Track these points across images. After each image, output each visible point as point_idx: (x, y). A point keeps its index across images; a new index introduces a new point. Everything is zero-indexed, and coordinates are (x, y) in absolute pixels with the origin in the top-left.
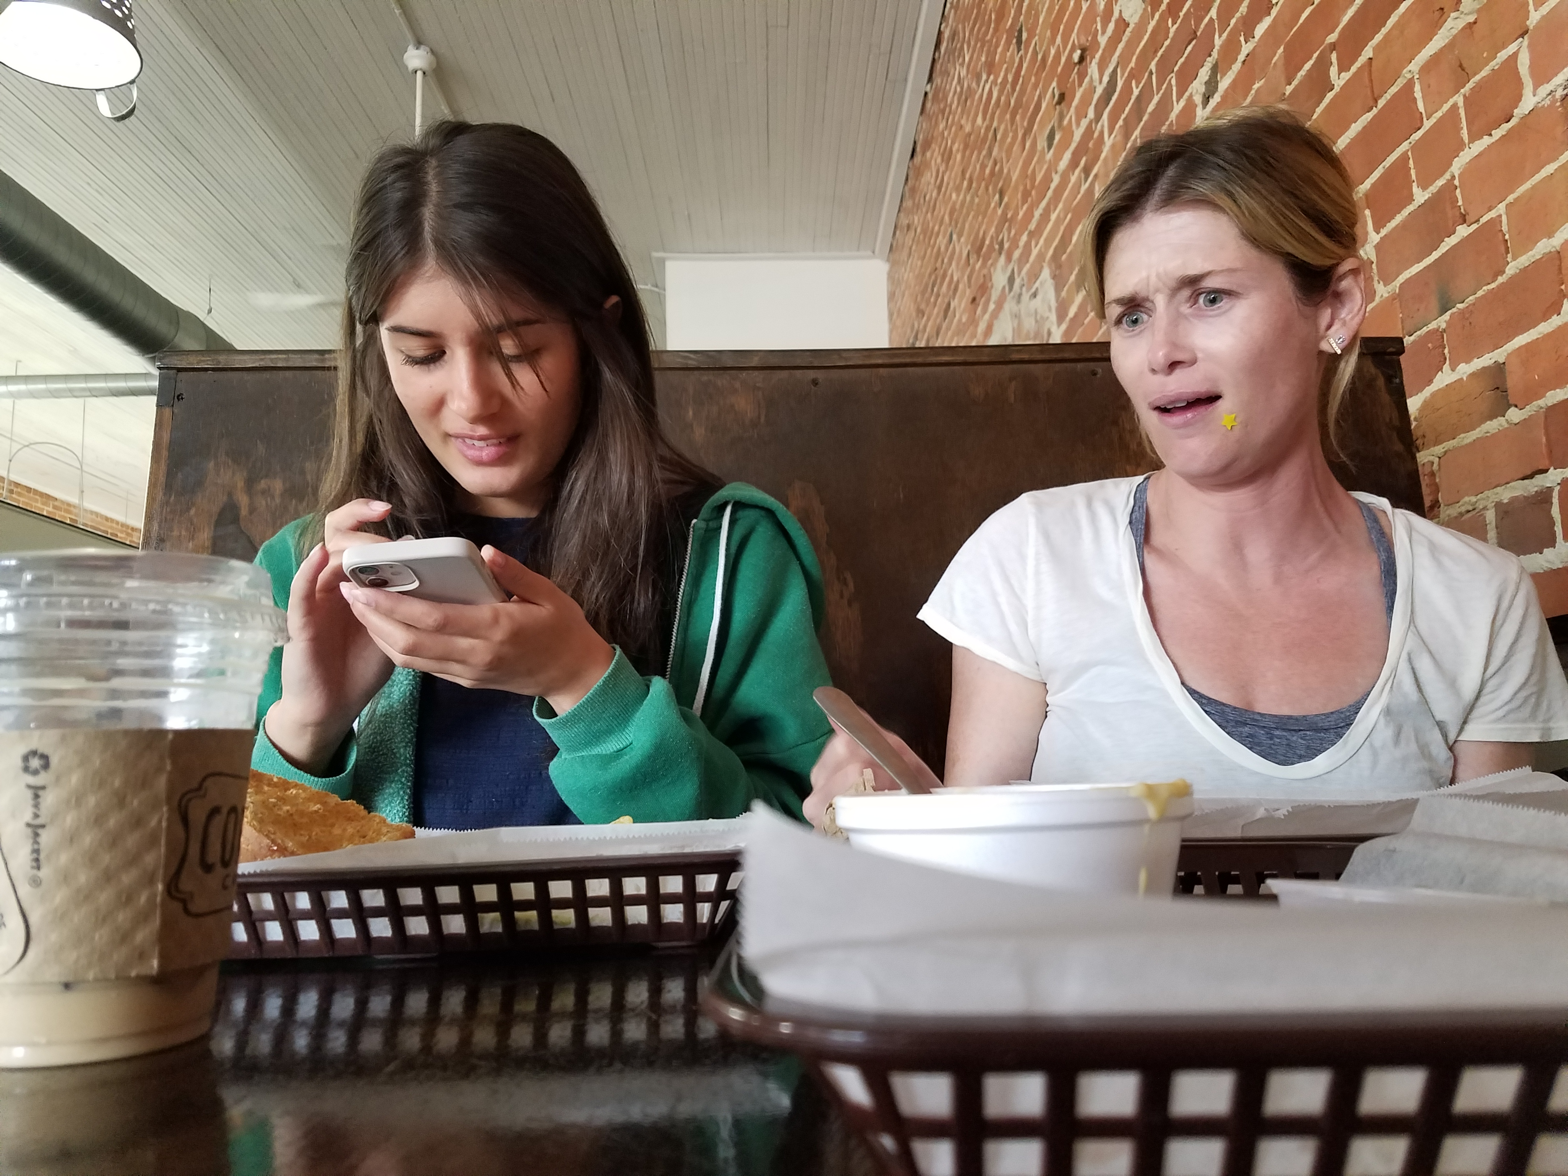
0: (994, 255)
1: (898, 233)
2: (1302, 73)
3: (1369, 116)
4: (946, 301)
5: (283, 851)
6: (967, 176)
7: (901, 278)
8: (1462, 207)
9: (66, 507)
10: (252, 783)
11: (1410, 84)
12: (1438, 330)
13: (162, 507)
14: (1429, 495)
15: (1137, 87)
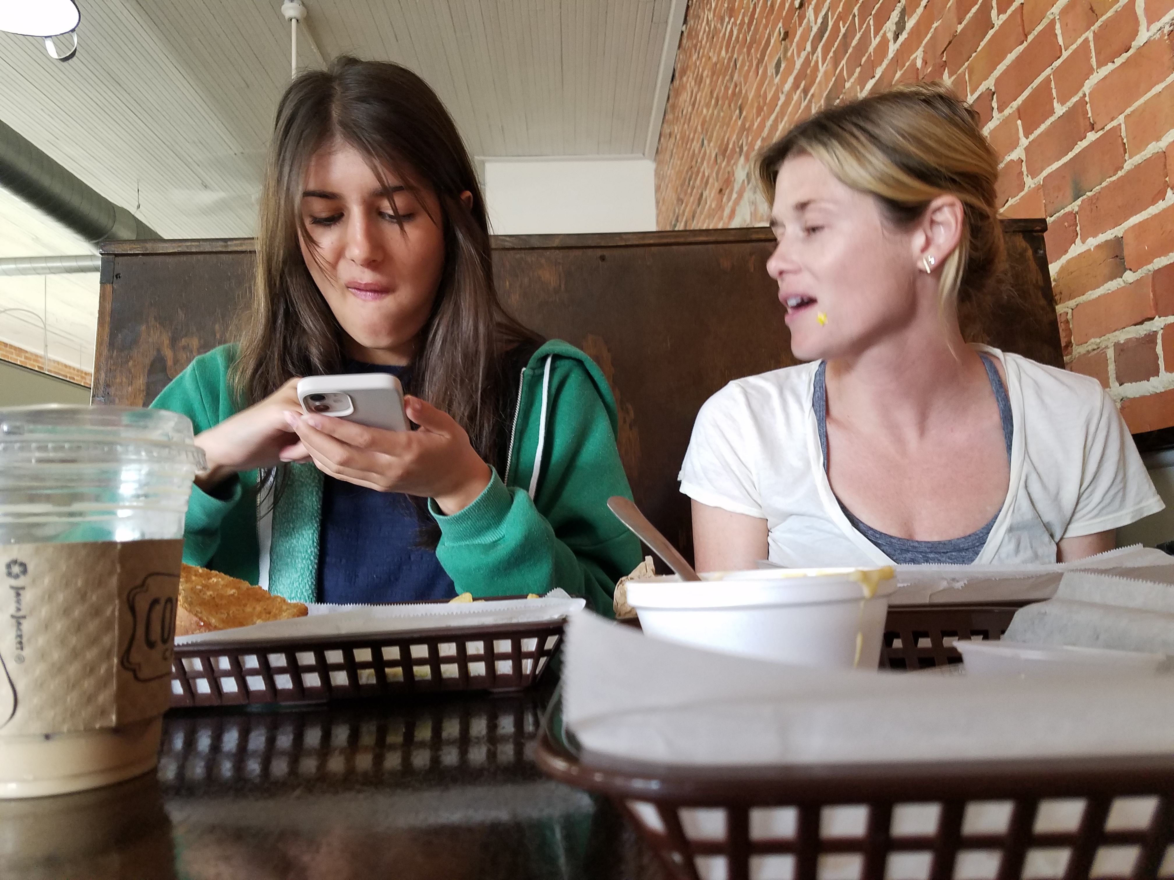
0: (736, 156)
1: (662, 139)
2: (970, 15)
3: (1021, 48)
4: (700, 192)
5: (208, 627)
6: (715, 96)
7: (665, 174)
8: (1091, 118)
9: (34, 357)
10: (183, 574)
11: (1052, 23)
12: (1072, 212)
13: (107, 361)
14: (1065, 337)
15: (844, 27)
